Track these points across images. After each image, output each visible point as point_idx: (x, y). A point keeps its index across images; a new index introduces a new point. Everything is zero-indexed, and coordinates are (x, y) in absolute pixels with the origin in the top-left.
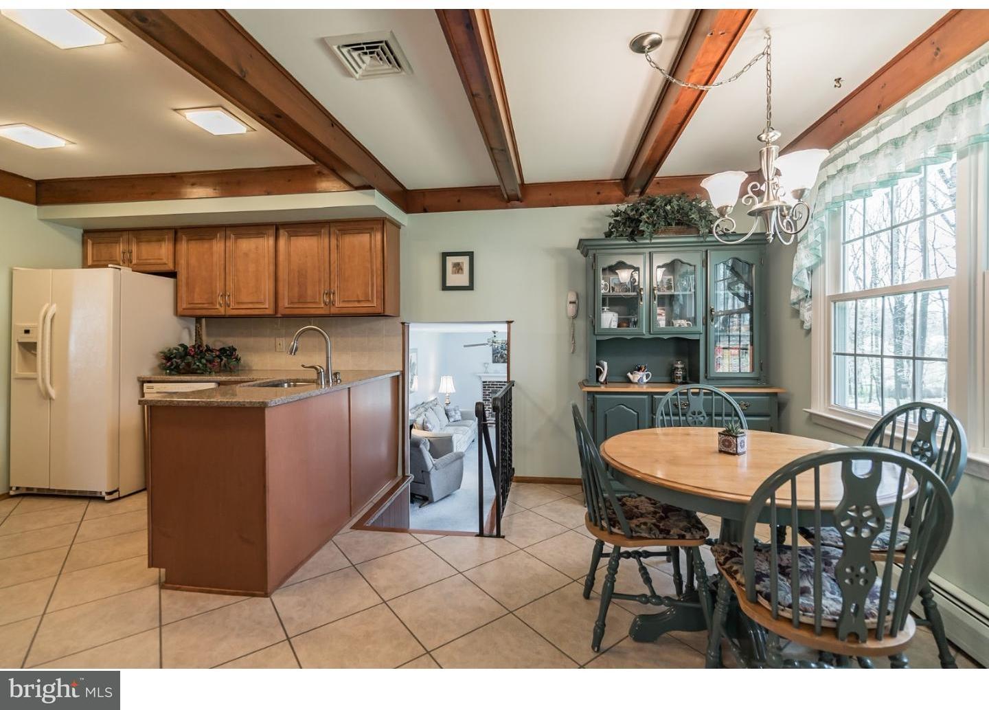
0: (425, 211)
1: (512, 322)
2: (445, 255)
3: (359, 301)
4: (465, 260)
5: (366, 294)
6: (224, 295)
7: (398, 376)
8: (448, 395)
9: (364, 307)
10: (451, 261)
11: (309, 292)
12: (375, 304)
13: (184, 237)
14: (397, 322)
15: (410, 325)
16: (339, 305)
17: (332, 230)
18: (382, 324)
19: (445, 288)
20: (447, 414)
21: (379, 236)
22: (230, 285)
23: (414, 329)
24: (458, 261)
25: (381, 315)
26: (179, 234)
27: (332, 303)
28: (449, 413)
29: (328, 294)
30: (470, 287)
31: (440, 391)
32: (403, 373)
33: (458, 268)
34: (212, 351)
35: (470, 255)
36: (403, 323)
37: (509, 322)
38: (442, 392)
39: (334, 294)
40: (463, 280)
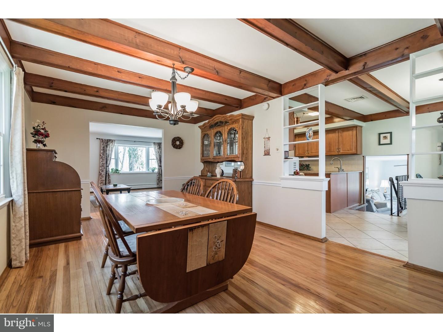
0: (372, 121)
1: (409, 154)
2: (380, 134)
3: (348, 150)
4: (388, 135)
5: (351, 148)
6: (307, 151)
7: (362, 172)
8: (385, 188)
9: (350, 152)
10: (382, 136)
11: (332, 149)
12: (354, 151)
13: (297, 137)
14: (361, 157)
15: (366, 157)
16: (341, 151)
17: (339, 131)
18: (356, 157)
19: (380, 144)
20: (385, 196)
21: (355, 132)
22: (310, 148)
23: (368, 159)
24: (386, 135)
25: (356, 154)
26: (296, 136)
27: (339, 151)
28: (386, 196)
29: (338, 149)
30: (391, 143)
31: (381, 186)
32: (363, 172)
33: (385, 138)
34: (304, 165)
35: (391, 133)
36: (363, 156)
37: (408, 155)
38: (382, 187)
39: (340, 149)
40: (388, 141)
